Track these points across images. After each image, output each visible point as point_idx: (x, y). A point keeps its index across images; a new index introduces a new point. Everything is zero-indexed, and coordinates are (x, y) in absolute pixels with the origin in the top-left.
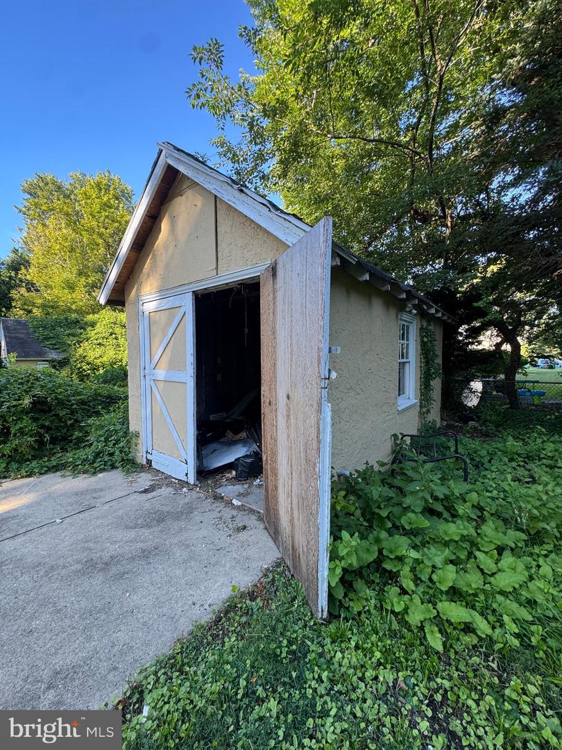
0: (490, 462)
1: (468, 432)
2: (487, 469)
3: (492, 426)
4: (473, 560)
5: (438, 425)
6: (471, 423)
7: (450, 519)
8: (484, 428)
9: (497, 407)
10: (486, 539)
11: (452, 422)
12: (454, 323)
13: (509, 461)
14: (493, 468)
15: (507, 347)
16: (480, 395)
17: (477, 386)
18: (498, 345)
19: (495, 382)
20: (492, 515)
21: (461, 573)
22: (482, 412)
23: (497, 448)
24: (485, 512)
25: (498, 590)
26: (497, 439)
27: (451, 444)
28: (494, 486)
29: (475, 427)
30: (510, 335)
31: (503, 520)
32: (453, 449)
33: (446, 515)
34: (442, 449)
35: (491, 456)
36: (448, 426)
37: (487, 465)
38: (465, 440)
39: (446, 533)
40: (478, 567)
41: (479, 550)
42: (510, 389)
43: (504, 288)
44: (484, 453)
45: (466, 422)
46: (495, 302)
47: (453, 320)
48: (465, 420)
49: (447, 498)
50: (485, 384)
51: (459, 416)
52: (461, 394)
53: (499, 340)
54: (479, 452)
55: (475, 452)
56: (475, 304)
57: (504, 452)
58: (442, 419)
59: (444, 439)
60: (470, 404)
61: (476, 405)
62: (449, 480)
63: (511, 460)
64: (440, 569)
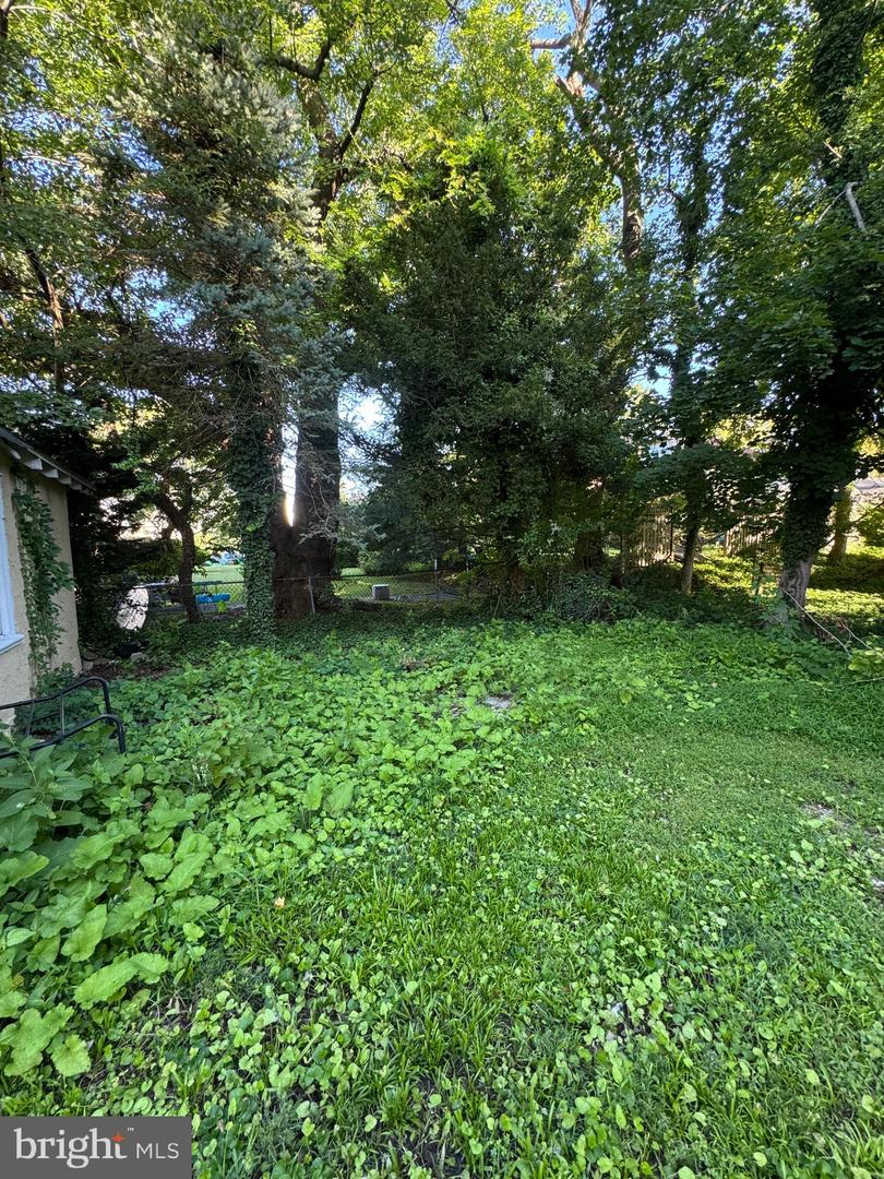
0: (163, 708)
1: (131, 671)
2: (159, 721)
3: (166, 654)
4: (139, 872)
5: (76, 673)
6: (135, 656)
7: (98, 827)
8: (155, 659)
9: (171, 624)
10: (155, 829)
11: (104, 661)
12: (86, 492)
13: (189, 698)
14: (168, 716)
15: (176, 535)
16: (145, 609)
17: (140, 595)
18: (166, 533)
19: (167, 587)
20: (166, 787)
21: (115, 909)
22: (149, 636)
23: (172, 685)
24: (155, 789)
25: (174, 894)
26: (173, 670)
27: (99, 699)
28: (167, 742)
29: (141, 661)
30: (180, 519)
31: (181, 787)
32: (102, 707)
33: (89, 824)
34: (84, 711)
35: (165, 698)
36: (96, 669)
37: (159, 714)
38: (125, 684)
39: (87, 857)
40: (146, 879)
41: (147, 851)
42: (185, 594)
43: (165, 448)
44: (154, 696)
45: (126, 656)
46: (155, 467)
47: (84, 488)
48: (124, 652)
49: (88, 795)
50: (152, 592)
51: (115, 650)
52: (116, 612)
53: (166, 525)
54: (147, 699)
55: (141, 700)
56: (115, 465)
57: (181, 687)
58: (83, 659)
59: (88, 693)
60: (130, 627)
61: (140, 626)
62: (91, 762)
63: (192, 695)
64: (76, 927)
